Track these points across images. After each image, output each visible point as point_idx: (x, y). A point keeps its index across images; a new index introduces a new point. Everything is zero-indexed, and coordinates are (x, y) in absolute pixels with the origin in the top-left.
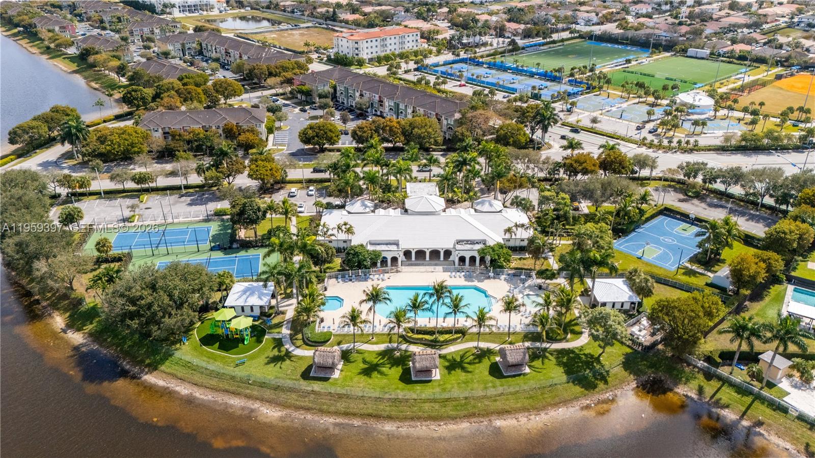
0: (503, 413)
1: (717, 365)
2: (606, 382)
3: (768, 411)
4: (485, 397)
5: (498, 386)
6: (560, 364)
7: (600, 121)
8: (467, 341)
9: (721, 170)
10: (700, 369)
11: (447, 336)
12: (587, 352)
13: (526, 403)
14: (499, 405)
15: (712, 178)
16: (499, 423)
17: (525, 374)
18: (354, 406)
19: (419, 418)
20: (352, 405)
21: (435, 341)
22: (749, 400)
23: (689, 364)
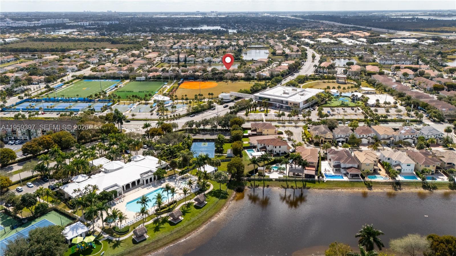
0: (211, 217)
1: (250, 176)
2: (229, 195)
3: (268, 182)
4: (202, 215)
5: (203, 210)
6: (212, 196)
7: (136, 115)
8: (179, 204)
9: (200, 121)
10: (246, 180)
11: (172, 206)
12: (216, 189)
13: (215, 211)
14: (208, 215)
15: (198, 125)
16: (213, 220)
17: (207, 204)
18: (165, 241)
19: (189, 232)
20: (164, 241)
21: (169, 209)
22: (262, 182)
23: (243, 180)
